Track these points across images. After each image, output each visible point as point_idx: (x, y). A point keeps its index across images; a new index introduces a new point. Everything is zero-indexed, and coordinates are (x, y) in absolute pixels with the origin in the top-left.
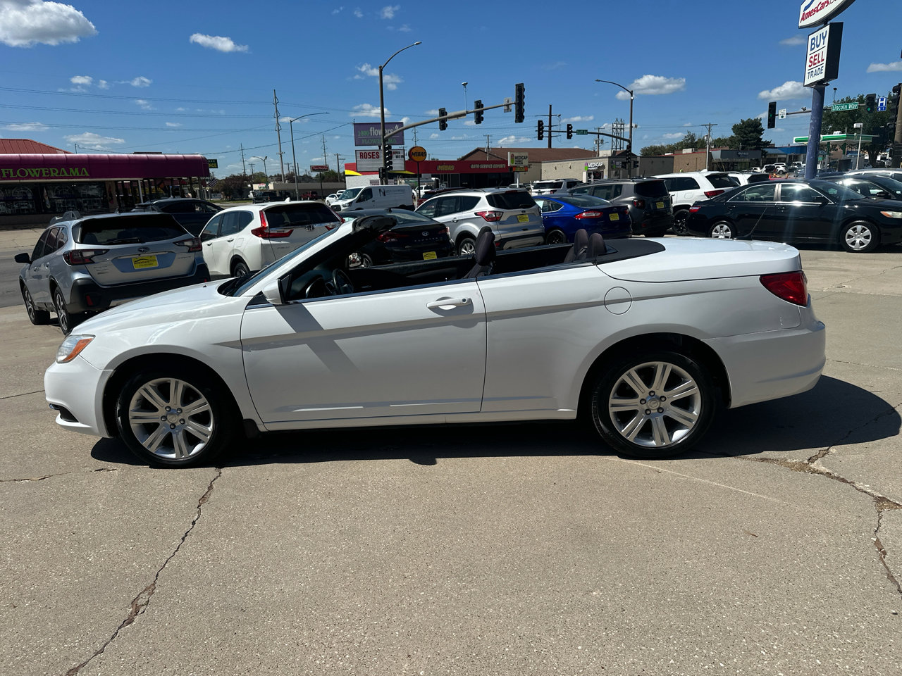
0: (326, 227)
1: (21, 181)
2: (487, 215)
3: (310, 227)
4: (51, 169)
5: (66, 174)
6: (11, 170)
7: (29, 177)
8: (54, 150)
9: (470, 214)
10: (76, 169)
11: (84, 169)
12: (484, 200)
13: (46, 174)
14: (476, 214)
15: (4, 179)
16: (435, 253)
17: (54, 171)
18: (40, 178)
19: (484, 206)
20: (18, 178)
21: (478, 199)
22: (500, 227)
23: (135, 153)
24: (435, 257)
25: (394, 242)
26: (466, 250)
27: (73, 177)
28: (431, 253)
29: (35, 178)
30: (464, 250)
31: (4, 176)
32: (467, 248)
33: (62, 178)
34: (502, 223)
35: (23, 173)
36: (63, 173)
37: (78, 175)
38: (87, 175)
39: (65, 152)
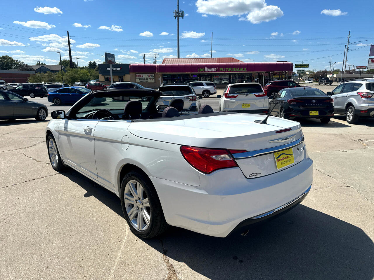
0: (255, 95)
1: (225, 72)
2: (362, 94)
3: (246, 94)
4: (235, 68)
5: (239, 70)
6: (222, 69)
7: (227, 71)
8: (238, 61)
9: (354, 93)
10: (243, 68)
11: (245, 68)
12: (364, 86)
13: (233, 70)
14: (357, 93)
15: (220, 72)
16: (318, 112)
17: (235, 69)
18: (230, 71)
19: (363, 90)
20: (224, 71)
21: (361, 85)
22: (370, 101)
23: (277, 62)
24: (318, 114)
25: (294, 104)
26: (349, 112)
27: (241, 71)
28: (315, 112)
29: (229, 71)
30: (348, 112)
31: (220, 71)
32: (350, 111)
33: (238, 71)
34: (371, 100)
35: (226, 70)
36: (238, 70)
37: (243, 70)
38: (246, 70)
39: (242, 62)
